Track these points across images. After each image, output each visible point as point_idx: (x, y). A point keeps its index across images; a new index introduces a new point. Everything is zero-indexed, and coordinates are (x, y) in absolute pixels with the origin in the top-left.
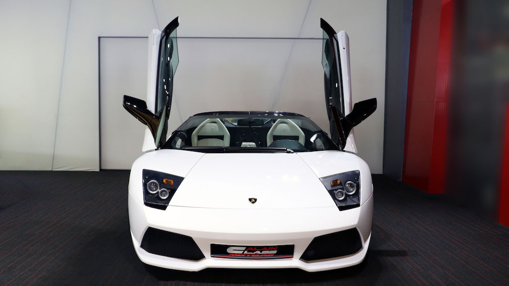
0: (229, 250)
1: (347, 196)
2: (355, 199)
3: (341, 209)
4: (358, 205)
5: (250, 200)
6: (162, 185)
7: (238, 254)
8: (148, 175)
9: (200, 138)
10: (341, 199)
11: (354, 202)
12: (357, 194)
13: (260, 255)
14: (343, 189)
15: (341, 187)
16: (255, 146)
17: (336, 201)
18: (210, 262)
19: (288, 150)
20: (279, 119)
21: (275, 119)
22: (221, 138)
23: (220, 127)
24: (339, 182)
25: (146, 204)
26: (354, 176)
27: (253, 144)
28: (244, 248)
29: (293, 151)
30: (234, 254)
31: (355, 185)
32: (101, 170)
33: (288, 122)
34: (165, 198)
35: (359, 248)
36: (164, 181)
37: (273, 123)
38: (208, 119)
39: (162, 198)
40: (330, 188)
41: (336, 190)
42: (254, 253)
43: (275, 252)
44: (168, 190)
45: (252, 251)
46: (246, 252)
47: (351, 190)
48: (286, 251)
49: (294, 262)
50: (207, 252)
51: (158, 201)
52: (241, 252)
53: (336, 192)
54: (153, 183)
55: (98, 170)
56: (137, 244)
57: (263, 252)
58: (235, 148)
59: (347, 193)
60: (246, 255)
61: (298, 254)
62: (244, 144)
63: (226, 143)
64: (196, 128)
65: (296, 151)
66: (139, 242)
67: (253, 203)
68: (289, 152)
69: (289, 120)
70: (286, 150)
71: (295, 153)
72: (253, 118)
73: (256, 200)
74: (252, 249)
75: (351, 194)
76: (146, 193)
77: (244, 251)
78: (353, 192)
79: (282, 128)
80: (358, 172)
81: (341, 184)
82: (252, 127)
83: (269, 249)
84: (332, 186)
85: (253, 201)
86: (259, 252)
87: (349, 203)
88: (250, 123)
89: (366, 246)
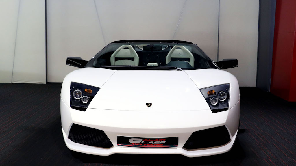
0: (131, 141)
1: (219, 102)
2: (225, 105)
3: (214, 111)
4: (227, 109)
5: (147, 104)
6: (84, 93)
7: (137, 144)
8: (74, 86)
9: (117, 59)
10: (215, 104)
11: (225, 107)
12: (227, 101)
13: (153, 144)
14: (217, 97)
15: (215, 95)
16: (158, 66)
17: (211, 106)
18: (117, 149)
19: (178, 68)
20: (175, 46)
21: (172, 45)
22: (132, 59)
23: (132, 51)
24: (214, 92)
25: (72, 107)
26: (226, 88)
27: (156, 64)
28: (141, 140)
29: (181, 69)
30: (134, 143)
31: (226, 94)
32: (47, 82)
33: (181, 48)
34: (86, 103)
35: (228, 140)
36: (86, 90)
37: (171, 49)
38: (123, 46)
39: (84, 102)
40: (206, 96)
41: (211, 98)
42: (149, 143)
43: (164, 142)
44: (88, 96)
45: (147, 142)
46: (143, 142)
47: (223, 98)
48: (172, 142)
49: (179, 150)
50: (114, 142)
51: (80, 105)
52: (139, 142)
53: (211, 99)
54: (78, 92)
55: (45, 83)
56: (65, 136)
57: (156, 143)
58: (142, 66)
59: (219, 100)
60: (143, 144)
61: (181, 144)
62: (149, 64)
63: (136, 63)
64: (114, 52)
65: (184, 69)
66: (67, 134)
67: (149, 106)
68: (179, 70)
69: (182, 46)
70: (176, 68)
71: (183, 71)
72: (154, 45)
73: (151, 104)
74: (147, 140)
75: (223, 100)
76: (72, 99)
77: (141, 141)
78: (225, 100)
79: (177, 52)
80: (229, 85)
81: (215, 93)
82: (153, 51)
83: (160, 140)
84: (208, 95)
85: (149, 105)
86: (152, 143)
87: (221, 107)
88: (152, 48)
89: (233, 139)
